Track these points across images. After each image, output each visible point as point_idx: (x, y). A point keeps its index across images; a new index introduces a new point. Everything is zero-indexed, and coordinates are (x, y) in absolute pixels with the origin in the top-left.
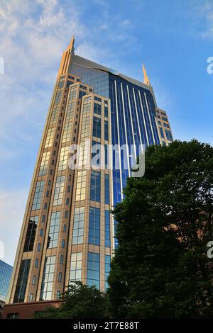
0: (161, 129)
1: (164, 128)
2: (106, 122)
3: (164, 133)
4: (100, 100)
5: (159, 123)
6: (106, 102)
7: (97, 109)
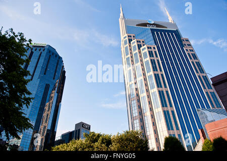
0: (189, 54)
1: (190, 53)
2: (158, 60)
3: (191, 56)
4: (151, 48)
5: (187, 50)
6: (154, 48)
7: (151, 54)
